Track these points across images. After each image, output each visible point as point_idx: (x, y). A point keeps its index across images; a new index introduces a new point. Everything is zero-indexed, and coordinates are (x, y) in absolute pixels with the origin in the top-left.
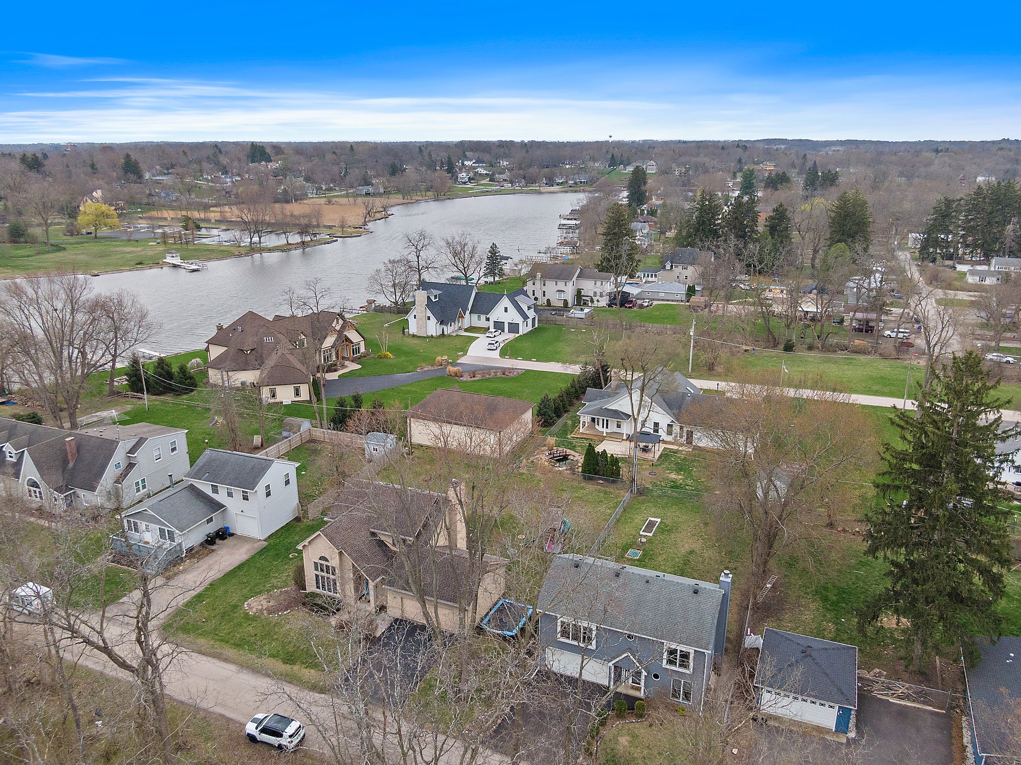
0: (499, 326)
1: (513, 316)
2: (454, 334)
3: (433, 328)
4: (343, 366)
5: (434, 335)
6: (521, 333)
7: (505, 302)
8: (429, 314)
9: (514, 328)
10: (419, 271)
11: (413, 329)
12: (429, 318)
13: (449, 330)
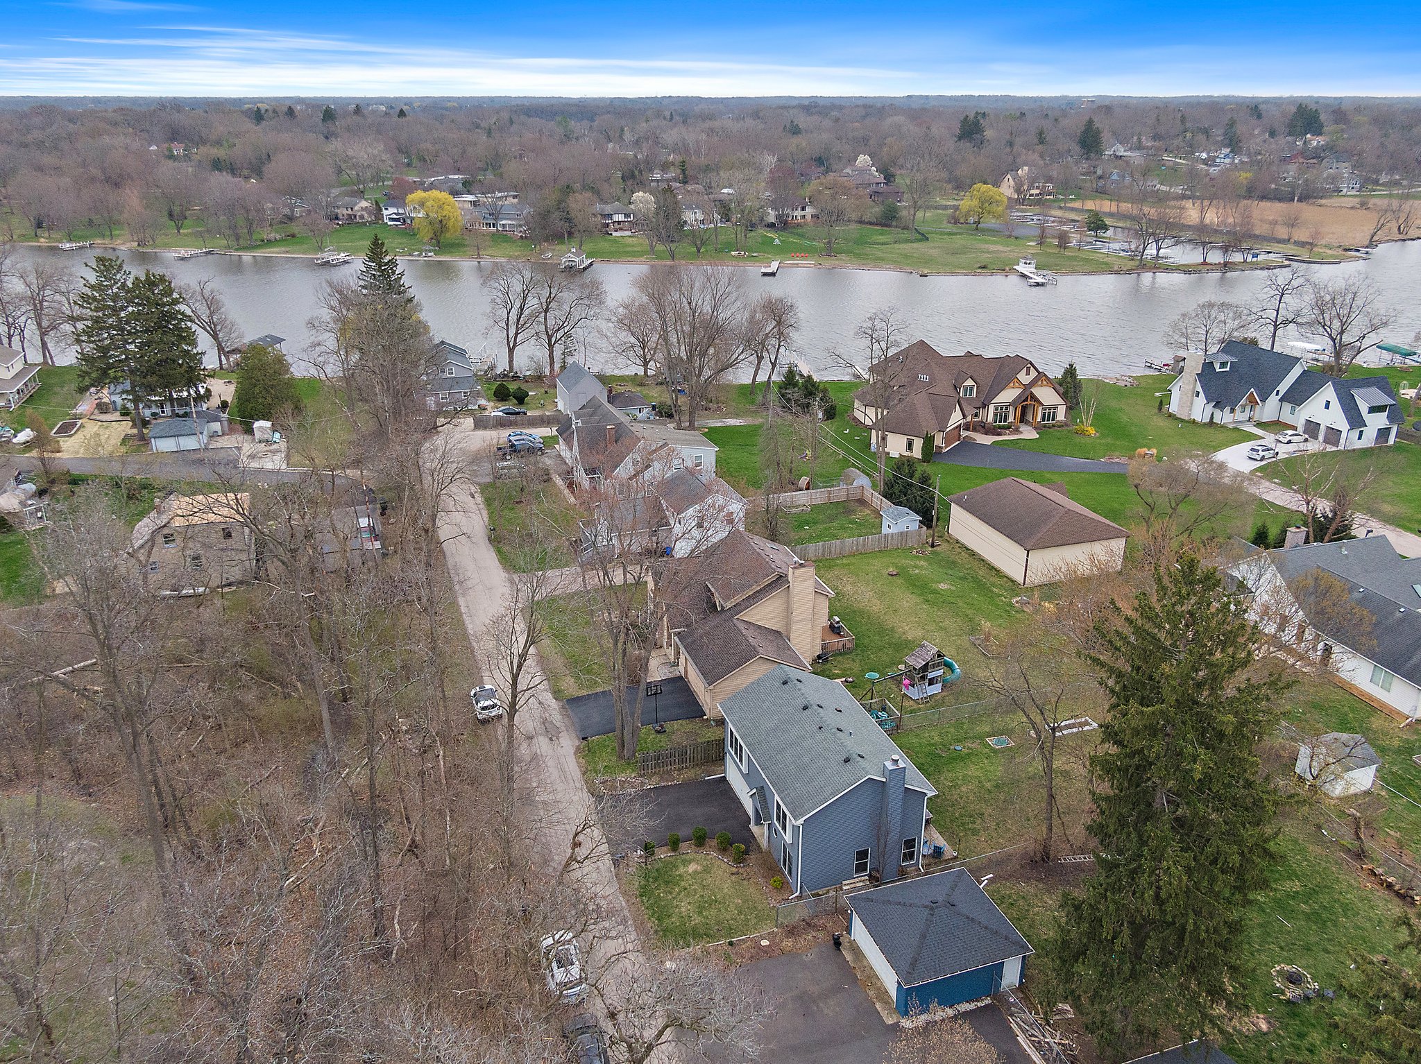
0: (1312, 428)
1: (1335, 417)
2: (1230, 426)
3: (1200, 409)
4: (1017, 431)
5: (1198, 419)
6: (1341, 448)
7: (1328, 392)
8: (1199, 388)
9: (1333, 435)
10: (1276, 326)
11: (1174, 407)
12: (1198, 393)
13: (1224, 417)
